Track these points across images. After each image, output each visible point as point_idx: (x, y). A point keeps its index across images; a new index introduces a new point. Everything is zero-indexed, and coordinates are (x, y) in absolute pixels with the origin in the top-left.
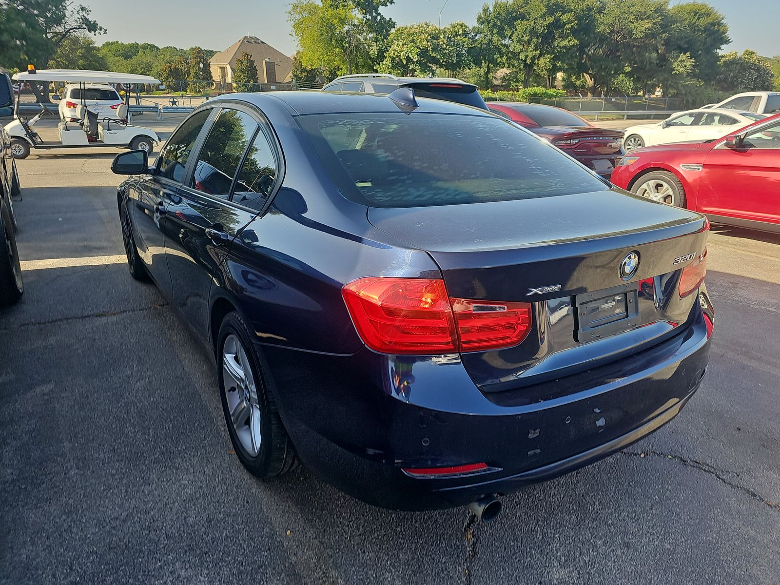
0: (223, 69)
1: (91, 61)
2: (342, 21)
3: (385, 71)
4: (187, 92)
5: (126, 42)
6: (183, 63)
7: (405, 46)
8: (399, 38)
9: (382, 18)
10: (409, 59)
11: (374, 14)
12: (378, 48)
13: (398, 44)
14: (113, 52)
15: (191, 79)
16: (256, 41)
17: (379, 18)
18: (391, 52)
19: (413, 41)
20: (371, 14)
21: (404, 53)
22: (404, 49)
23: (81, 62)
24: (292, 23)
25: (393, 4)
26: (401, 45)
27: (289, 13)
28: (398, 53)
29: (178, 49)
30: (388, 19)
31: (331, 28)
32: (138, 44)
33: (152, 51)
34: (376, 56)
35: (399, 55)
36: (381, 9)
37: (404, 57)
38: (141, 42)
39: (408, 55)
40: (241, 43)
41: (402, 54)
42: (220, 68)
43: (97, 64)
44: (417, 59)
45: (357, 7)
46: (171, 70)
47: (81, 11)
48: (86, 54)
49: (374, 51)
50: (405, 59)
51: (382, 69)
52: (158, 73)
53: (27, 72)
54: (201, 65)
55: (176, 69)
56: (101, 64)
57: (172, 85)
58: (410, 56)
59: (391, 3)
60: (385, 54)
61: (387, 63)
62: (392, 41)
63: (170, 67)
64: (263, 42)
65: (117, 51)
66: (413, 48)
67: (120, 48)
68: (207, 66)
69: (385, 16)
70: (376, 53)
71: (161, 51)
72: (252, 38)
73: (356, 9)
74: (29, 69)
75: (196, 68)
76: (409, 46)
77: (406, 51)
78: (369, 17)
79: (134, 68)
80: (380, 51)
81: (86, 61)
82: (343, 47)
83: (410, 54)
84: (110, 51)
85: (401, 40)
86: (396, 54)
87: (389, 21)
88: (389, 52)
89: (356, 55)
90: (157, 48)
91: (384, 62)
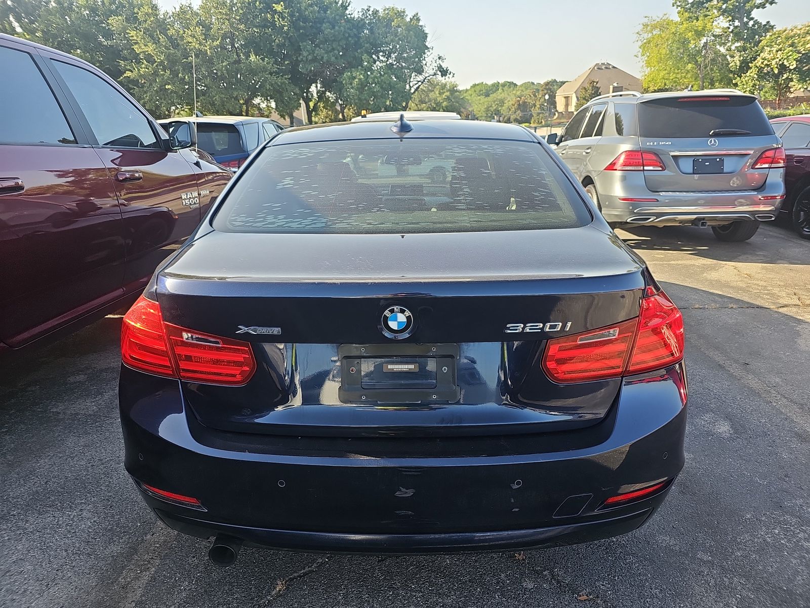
0: (567, 98)
1: (453, 102)
2: (699, 34)
3: (747, 83)
4: (530, 123)
5: (490, 83)
6: (532, 96)
7: (779, 52)
8: (773, 44)
9: (756, 22)
10: (783, 68)
11: (745, 20)
12: (742, 58)
13: (770, 51)
14: (477, 92)
15: (535, 111)
16: (608, 67)
17: (751, 23)
18: (759, 62)
19: (792, 45)
20: (741, 20)
21: (778, 60)
22: (778, 56)
23: (445, 104)
24: (640, 43)
25: (774, 4)
26: (774, 51)
27: (637, 33)
28: (769, 61)
29: (535, 84)
30: (764, 23)
31: (684, 42)
32: (499, 83)
33: (510, 87)
34: (738, 67)
35: (769, 63)
36: (755, 13)
37: (776, 66)
38: (501, 81)
39: (783, 63)
40: (591, 71)
41: (774, 62)
42: (565, 97)
43: (457, 104)
44: (795, 66)
45: (723, 15)
46: (519, 105)
47: (438, 60)
48: (450, 97)
49: (735, 62)
50: (777, 67)
51: (744, 83)
52: (508, 107)
53: (361, 117)
54: (547, 97)
55: (524, 103)
56: (460, 104)
57: (518, 118)
58: (786, 63)
59: (771, 3)
60: (750, 64)
61: (751, 74)
62: (763, 48)
63: (519, 101)
64: (614, 67)
65: (480, 91)
66: (790, 53)
67: (483, 87)
68: (553, 97)
69: (760, 20)
70: (738, 64)
71: (518, 87)
72: (603, 64)
73: (721, 17)
74: (363, 114)
75: (542, 100)
76: (785, 51)
77: (780, 58)
78: (737, 23)
79: (490, 105)
80: (742, 62)
81: (450, 102)
82: (697, 61)
83: (785, 61)
84: (475, 91)
85: (775, 46)
86: (766, 62)
87: (765, 25)
88: (756, 61)
89: (712, 70)
90: (515, 85)
91: (748, 74)
